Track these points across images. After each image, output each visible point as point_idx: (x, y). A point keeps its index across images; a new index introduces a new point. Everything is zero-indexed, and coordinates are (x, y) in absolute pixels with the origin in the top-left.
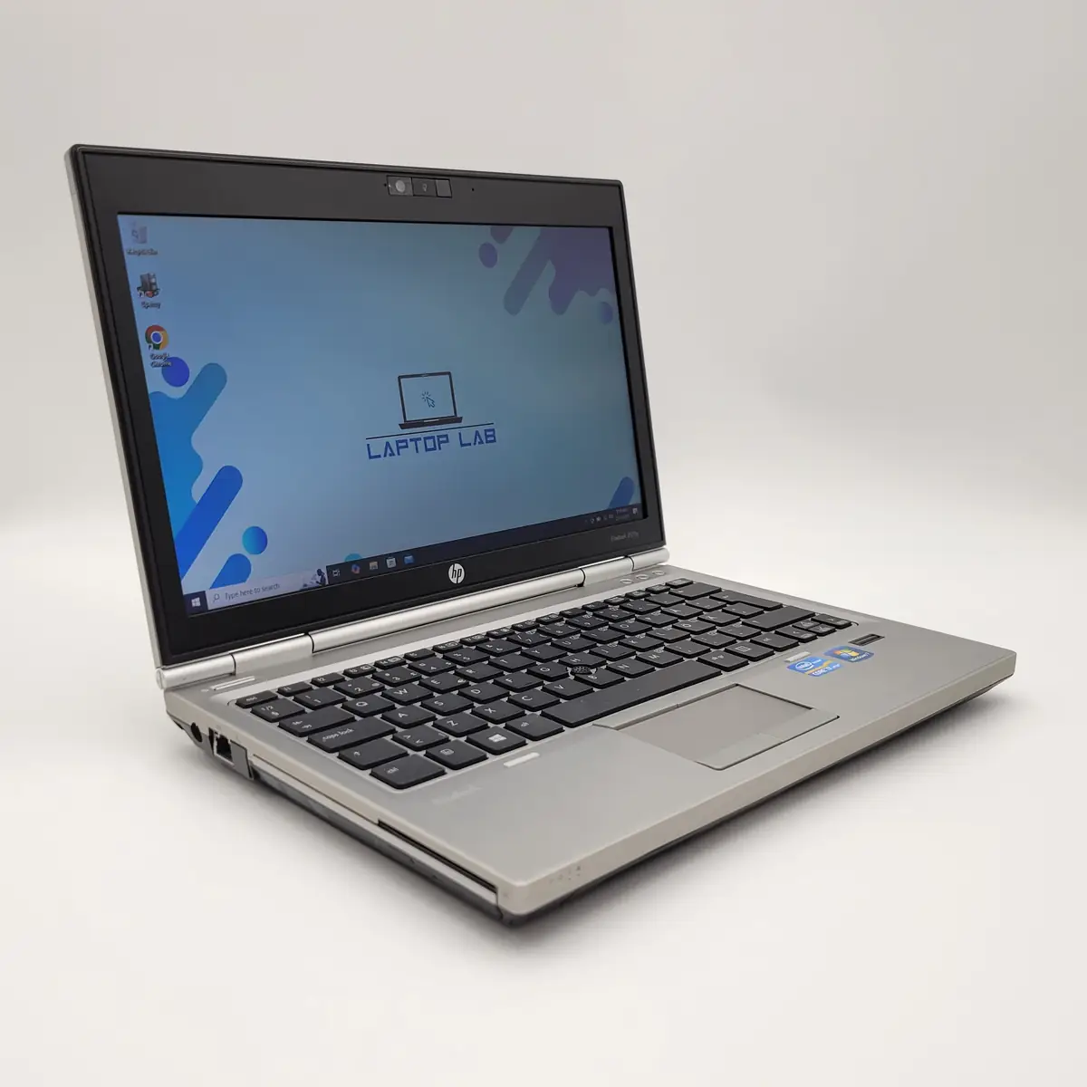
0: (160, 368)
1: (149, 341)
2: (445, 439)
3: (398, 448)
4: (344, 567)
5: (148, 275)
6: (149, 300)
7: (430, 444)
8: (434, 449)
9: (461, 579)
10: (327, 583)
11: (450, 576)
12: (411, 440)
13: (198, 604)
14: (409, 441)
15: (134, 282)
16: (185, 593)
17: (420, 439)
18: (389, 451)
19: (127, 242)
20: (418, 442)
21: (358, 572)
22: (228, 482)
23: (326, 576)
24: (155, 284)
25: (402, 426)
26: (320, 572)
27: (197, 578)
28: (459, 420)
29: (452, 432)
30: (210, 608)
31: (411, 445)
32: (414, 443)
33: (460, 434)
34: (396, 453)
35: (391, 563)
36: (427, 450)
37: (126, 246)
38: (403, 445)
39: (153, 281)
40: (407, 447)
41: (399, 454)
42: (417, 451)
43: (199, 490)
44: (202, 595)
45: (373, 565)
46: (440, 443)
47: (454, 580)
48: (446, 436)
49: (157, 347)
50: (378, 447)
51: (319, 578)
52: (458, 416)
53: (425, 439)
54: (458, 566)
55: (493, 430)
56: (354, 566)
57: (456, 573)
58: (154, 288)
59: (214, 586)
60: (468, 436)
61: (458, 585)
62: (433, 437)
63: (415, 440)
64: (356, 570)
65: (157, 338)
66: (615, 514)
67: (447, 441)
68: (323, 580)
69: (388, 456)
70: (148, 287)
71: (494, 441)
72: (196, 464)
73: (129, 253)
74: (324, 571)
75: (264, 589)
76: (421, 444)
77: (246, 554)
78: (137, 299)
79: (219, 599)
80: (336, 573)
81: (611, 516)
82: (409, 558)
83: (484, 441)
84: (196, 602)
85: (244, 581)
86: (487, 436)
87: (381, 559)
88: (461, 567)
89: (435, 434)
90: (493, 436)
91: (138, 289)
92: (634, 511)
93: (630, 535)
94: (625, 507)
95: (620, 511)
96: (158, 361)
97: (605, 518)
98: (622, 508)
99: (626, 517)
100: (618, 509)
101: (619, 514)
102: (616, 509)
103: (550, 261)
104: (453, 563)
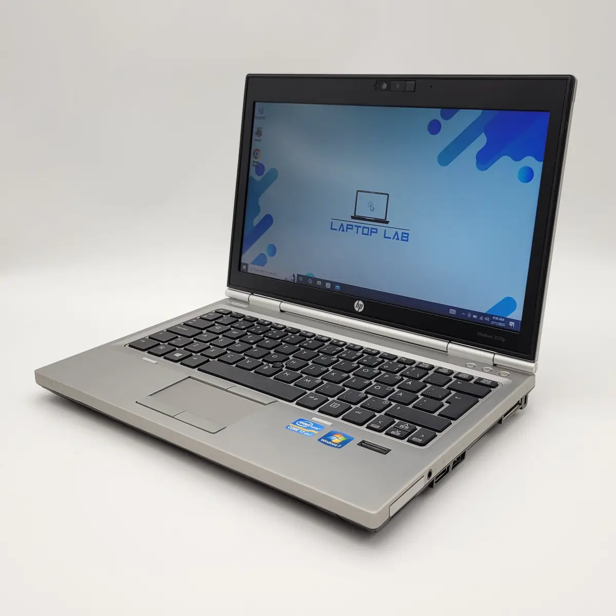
0: (256, 167)
1: (254, 155)
2: (375, 231)
3: (347, 228)
4: (306, 278)
5: (260, 127)
7: (366, 231)
8: (368, 235)
9: (361, 310)
10: (296, 281)
11: (355, 306)
12: (355, 226)
13: (245, 268)
15: (255, 130)
16: (242, 261)
17: (360, 227)
18: (342, 228)
20: (359, 228)
21: (311, 283)
22: (268, 221)
23: (296, 278)
25: (352, 217)
26: (294, 276)
27: (248, 257)
28: (387, 222)
29: (381, 228)
30: (248, 271)
31: (355, 228)
32: (356, 228)
33: (385, 231)
34: (345, 230)
35: (328, 286)
36: (363, 234)
37: (256, 115)
38: (349, 227)
39: (261, 130)
40: (352, 229)
41: (347, 231)
42: (357, 233)
43: (256, 221)
44: (247, 265)
45: (319, 283)
46: (371, 232)
47: (357, 309)
48: (377, 229)
49: (256, 158)
50: (337, 225)
51: (293, 278)
52: (387, 220)
53: (364, 228)
54: (361, 303)
55: (408, 234)
56: (310, 279)
57: (359, 306)
59: (251, 263)
60: (391, 233)
61: (357, 313)
62: (368, 228)
63: (358, 227)
64: (310, 281)
65: (257, 154)
66: (491, 319)
67: (376, 232)
68: (294, 279)
69: (341, 230)
70: (259, 133)
72: (258, 210)
73: (256, 118)
74: (296, 276)
75: (271, 273)
76: (360, 230)
77: (266, 255)
78: (254, 137)
79: (252, 269)
80: (301, 279)
81: (487, 319)
82: (338, 287)
83: (400, 239)
85: (263, 266)
86: (402, 237)
87: (324, 282)
88: (362, 304)
89: (370, 227)
90: (407, 237)
91: (256, 133)
92: (512, 324)
93: (496, 338)
94: (503, 318)
95: (497, 319)
96: (255, 164)
97: (481, 318)
98: (499, 317)
99: (501, 324)
100: (495, 316)
101: (495, 320)
102: (493, 316)
103: (483, 133)
104: (359, 300)
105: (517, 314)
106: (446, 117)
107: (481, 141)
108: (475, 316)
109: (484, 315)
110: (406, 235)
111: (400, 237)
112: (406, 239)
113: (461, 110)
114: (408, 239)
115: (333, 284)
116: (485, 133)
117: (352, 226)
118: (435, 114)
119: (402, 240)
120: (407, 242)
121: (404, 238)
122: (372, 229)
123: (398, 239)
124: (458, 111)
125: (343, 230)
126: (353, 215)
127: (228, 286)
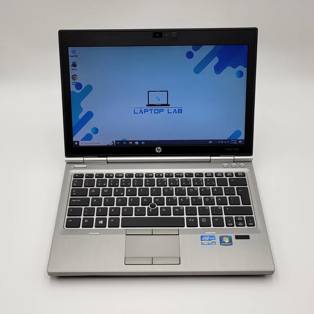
0: (75, 85)
1: (72, 78)
2: (162, 110)
3: (145, 112)
4: (121, 142)
5: (75, 62)
6: (74, 68)
7: (156, 111)
8: (158, 113)
9: (160, 152)
10: (115, 145)
12: (150, 110)
13: (77, 144)
14: (149, 110)
15: (71, 64)
16: (74, 140)
17: (153, 110)
18: (141, 112)
19: (70, 53)
20: (152, 111)
21: (125, 144)
22: (89, 115)
23: (115, 143)
24: (76, 64)
25: (147, 105)
27: (78, 137)
28: (169, 105)
29: (165, 108)
30: (80, 145)
31: (150, 111)
33: (168, 110)
34: (143, 113)
35: (137, 143)
36: (155, 113)
37: (69, 55)
38: (146, 111)
39: (76, 63)
40: (148, 111)
41: (145, 113)
42: (151, 113)
43: (81, 116)
44: (78, 142)
45: (131, 143)
46: (160, 111)
47: (157, 152)
48: (163, 110)
49: (74, 80)
50: (138, 111)
51: (112, 143)
52: (168, 104)
53: (155, 110)
54: (159, 148)
55: (182, 109)
56: (124, 142)
57: (158, 150)
58: (76, 65)
59: (81, 140)
60: (171, 110)
61: (158, 153)
62: (158, 110)
63: (151, 110)
64: (125, 143)
65: (75, 78)
66: (230, 142)
67: (163, 111)
68: (114, 144)
69: (141, 113)
70: (74, 65)
71: (182, 113)
72: (81, 110)
74: (114, 142)
75: (96, 143)
77: (92, 134)
78: (71, 68)
79: (82, 144)
80: (118, 143)
81: (228, 142)
82: (143, 143)
83: (177, 112)
84: (76, 143)
85: (90, 140)
86: (179, 111)
87: (134, 142)
88: (160, 148)
89: (159, 109)
90: (181, 111)
91: (71, 65)
92: (240, 142)
93: (234, 149)
94: (236, 140)
95: (233, 141)
96: (74, 83)
97: (225, 142)
98: (234, 140)
99: (235, 143)
100: (232, 140)
101: (232, 142)
102: (231, 140)
103: (216, 57)
104: (158, 147)
105: (242, 137)
106: (196, 50)
107: (216, 60)
108: (222, 142)
109: (227, 140)
110: (181, 110)
111: (177, 111)
112: (181, 112)
113: (203, 46)
114: (182, 112)
115: (140, 142)
116: (217, 56)
117: (148, 110)
118: (190, 48)
119: (178, 113)
120: (181, 113)
121: (179, 112)
122: (160, 110)
123: (176, 113)
124: (201, 47)
125: (142, 113)
126: (148, 104)
127: (65, 156)
